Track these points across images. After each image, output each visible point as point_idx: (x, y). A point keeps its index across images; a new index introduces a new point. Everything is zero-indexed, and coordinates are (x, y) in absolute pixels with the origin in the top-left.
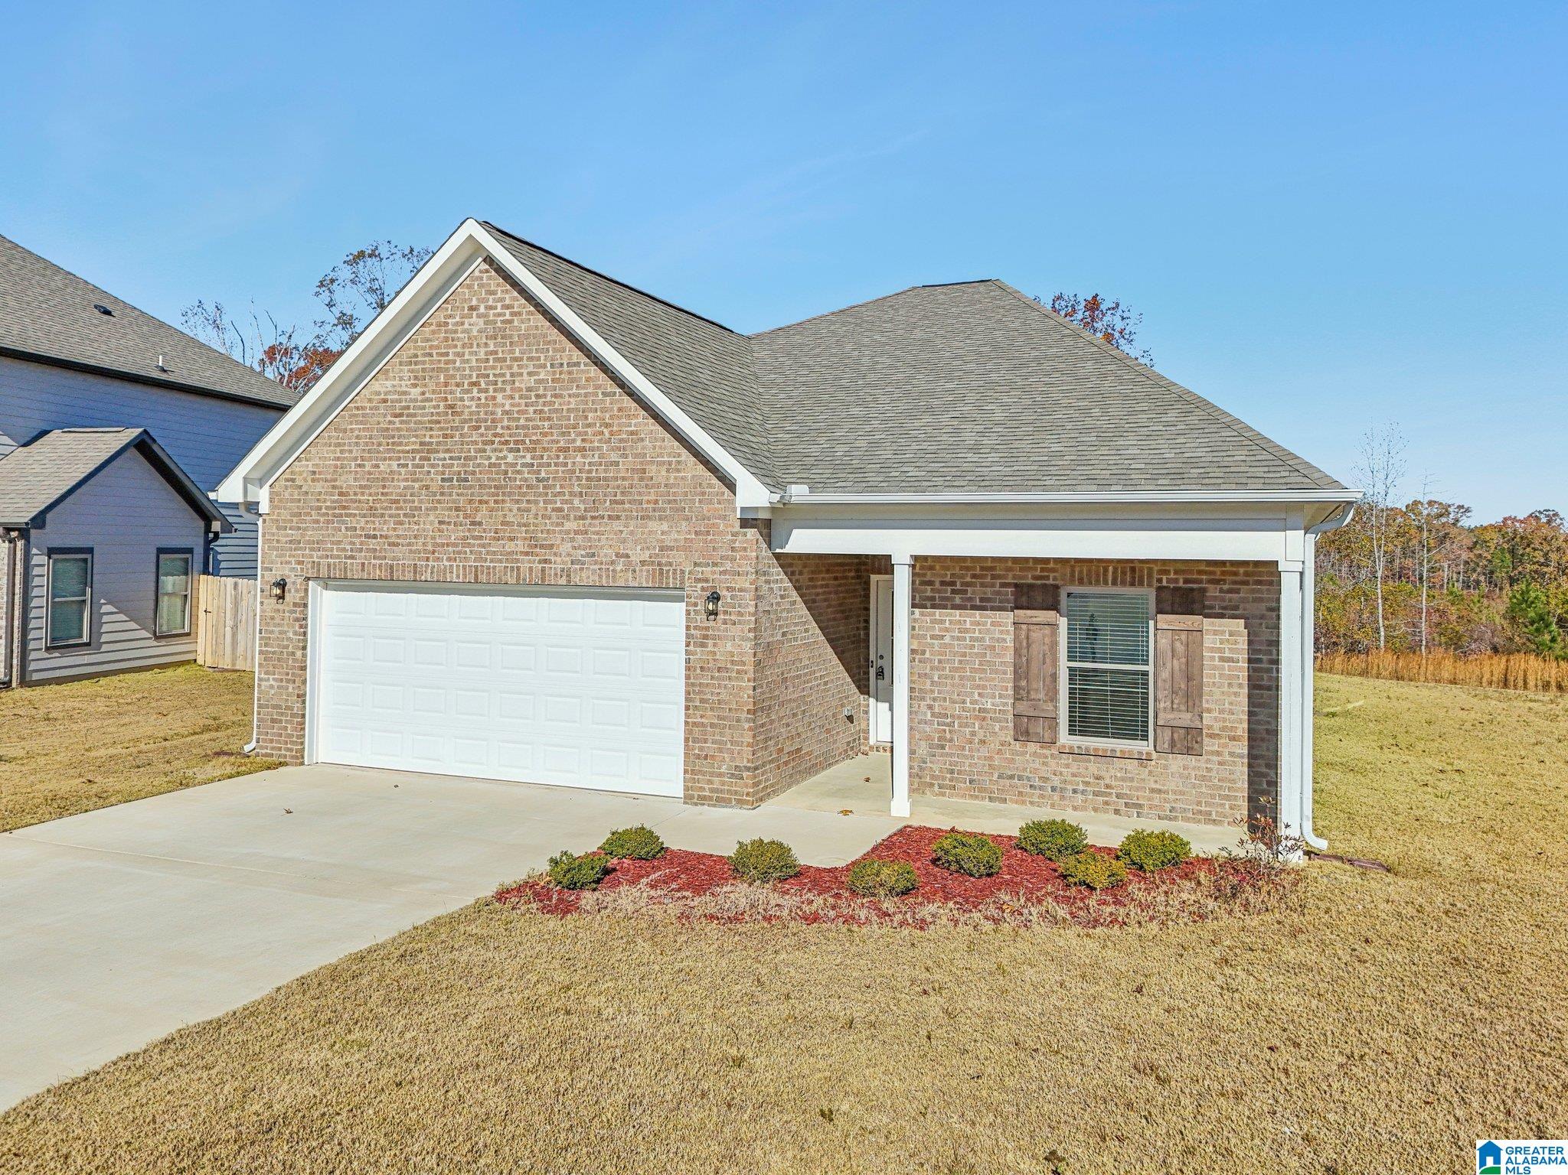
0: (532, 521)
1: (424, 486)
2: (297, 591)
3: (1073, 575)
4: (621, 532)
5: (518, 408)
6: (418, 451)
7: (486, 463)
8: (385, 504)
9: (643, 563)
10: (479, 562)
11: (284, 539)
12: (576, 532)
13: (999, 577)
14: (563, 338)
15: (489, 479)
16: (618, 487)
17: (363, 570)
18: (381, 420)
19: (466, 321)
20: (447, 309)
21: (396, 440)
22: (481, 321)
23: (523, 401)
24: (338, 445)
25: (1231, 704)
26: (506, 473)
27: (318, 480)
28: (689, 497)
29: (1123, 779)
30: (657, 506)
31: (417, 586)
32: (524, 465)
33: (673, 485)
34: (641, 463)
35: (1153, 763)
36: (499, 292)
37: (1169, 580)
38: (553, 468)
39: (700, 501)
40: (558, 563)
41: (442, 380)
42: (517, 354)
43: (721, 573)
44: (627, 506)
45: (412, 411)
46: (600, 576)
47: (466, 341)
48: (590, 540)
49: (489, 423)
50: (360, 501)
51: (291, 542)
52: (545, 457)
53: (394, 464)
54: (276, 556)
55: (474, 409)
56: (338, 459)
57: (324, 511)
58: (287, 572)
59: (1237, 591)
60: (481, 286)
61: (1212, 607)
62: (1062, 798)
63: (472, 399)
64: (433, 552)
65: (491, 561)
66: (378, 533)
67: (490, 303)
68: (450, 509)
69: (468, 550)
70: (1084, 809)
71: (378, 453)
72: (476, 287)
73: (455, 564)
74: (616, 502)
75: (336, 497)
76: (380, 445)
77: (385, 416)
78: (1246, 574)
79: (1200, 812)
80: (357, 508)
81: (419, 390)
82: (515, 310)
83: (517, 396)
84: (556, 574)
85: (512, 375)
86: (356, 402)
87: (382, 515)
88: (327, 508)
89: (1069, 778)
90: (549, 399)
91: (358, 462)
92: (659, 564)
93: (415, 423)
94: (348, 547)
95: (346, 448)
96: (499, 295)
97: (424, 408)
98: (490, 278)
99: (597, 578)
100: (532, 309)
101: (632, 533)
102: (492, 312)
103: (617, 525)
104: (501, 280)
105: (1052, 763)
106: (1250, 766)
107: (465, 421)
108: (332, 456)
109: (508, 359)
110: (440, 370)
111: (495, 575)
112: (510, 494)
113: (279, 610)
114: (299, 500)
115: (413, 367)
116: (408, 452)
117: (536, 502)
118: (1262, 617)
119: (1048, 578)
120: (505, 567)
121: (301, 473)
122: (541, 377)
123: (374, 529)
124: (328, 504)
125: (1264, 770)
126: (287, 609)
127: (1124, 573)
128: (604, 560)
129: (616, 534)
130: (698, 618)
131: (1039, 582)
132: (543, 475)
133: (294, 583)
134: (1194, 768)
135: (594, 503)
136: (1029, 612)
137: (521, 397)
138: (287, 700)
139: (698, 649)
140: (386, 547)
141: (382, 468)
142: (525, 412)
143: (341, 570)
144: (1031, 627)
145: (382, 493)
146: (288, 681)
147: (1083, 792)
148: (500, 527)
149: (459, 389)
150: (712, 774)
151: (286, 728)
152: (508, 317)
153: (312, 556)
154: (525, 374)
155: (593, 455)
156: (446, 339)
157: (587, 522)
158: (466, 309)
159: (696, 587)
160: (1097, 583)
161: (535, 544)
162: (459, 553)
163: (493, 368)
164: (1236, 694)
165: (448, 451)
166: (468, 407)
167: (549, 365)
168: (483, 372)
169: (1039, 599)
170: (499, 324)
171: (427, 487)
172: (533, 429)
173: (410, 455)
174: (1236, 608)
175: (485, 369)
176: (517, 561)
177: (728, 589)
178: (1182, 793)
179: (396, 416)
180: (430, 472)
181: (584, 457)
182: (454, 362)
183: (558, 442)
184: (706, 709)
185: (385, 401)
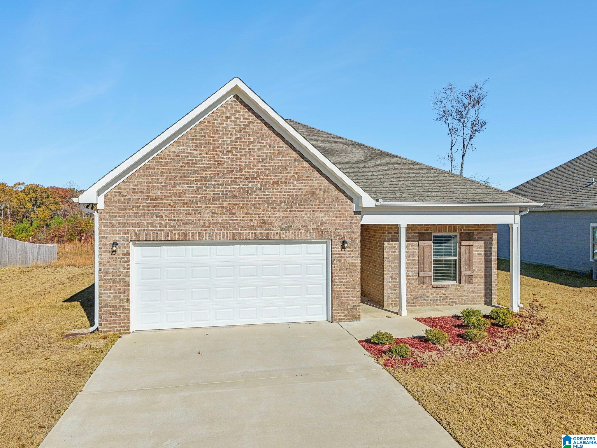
0: (261, 213)
1: (203, 197)
2: (125, 248)
3: (437, 229)
4: (304, 217)
5: (253, 164)
6: (199, 181)
7: (238, 187)
8: (181, 205)
9: (314, 229)
10: (235, 231)
11: (115, 222)
12: (283, 217)
13: (413, 230)
14: (275, 135)
15: (239, 194)
16: (302, 199)
17: (168, 236)
18: (176, 165)
19: (224, 123)
20: (213, 116)
21: (186, 175)
22: (233, 124)
23: (256, 161)
24: (150, 176)
25: (480, 267)
26: (248, 191)
27: (137, 193)
28: (333, 203)
29: (451, 294)
30: (319, 206)
31: (200, 242)
32: (256, 189)
33: (325, 199)
34: (312, 189)
35: (459, 288)
36: (242, 112)
37: (464, 230)
38: (271, 190)
39: (338, 205)
40: (275, 230)
41: (212, 148)
42: (252, 140)
43: (347, 232)
44: (306, 206)
45: (194, 162)
46: (295, 235)
47: (225, 132)
48: (289, 220)
49: (238, 170)
50: (164, 203)
51: (119, 223)
52: (267, 186)
53: (186, 187)
54: (110, 231)
55: (230, 163)
56: (150, 182)
57: (141, 208)
58: (117, 239)
59: (482, 233)
60: (232, 108)
61: (475, 238)
62: (433, 302)
63: (229, 158)
64: (209, 227)
65: (241, 230)
66: (176, 219)
67: (237, 116)
68: (219, 207)
69: (228, 225)
70: (440, 305)
71: (175, 180)
72: (229, 108)
73: (222, 232)
74: (302, 205)
75: (149, 201)
76: (176, 177)
77: (179, 163)
78: (485, 227)
79: (472, 301)
80: (163, 207)
81: (198, 152)
82: (251, 121)
83: (252, 159)
84: (274, 235)
85: (249, 149)
86: (160, 155)
87: (179, 210)
88: (143, 206)
89: (436, 296)
90: (268, 160)
91: (163, 184)
92: (321, 229)
93: (197, 167)
94: (158, 225)
95: (155, 177)
96: (242, 113)
97: (202, 161)
98: (237, 105)
99: (293, 236)
100: (259, 121)
101: (308, 217)
102: (238, 120)
103: (302, 214)
104: (243, 107)
105: (431, 292)
106: (485, 285)
107: (225, 168)
108: (146, 181)
109: (247, 142)
110: (210, 144)
111: (243, 236)
112: (250, 201)
113: (113, 258)
114: (125, 203)
115: (194, 141)
116: (193, 181)
117: (264, 205)
118: (488, 240)
119: (429, 230)
120: (248, 233)
121: (125, 189)
122: (265, 151)
123: (174, 217)
124: (144, 204)
125: (489, 286)
126: (118, 257)
127: (451, 228)
128: (296, 228)
129: (301, 218)
130: (338, 250)
131: (426, 232)
132: (267, 193)
133: (122, 244)
134: (470, 288)
135: (291, 205)
136: (423, 242)
137: (254, 159)
138: (119, 302)
139: (338, 262)
140: (181, 225)
141: (178, 187)
142: (257, 166)
143: (154, 236)
144: (424, 247)
145: (179, 200)
146: (120, 293)
147: (440, 300)
148: (245, 215)
149: (221, 154)
150: (344, 310)
151: (120, 316)
152: (247, 123)
153: (134, 231)
154: (256, 149)
155: (290, 185)
156: (214, 130)
157: (288, 213)
158: (224, 117)
159: (336, 238)
160: (444, 231)
161: (263, 223)
162: (224, 227)
163: (239, 145)
164: (482, 264)
165: (215, 181)
166: (226, 162)
167: (268, 146)
168: (234, 146)
169: (427, 237)
170: (242, 126)
171: (205, 197)
172: (261, 173)
173: (195, 182)
174: (481, 238)
175: (235, 145)
176: (254, 230)
177: (350, 238)
178: (467, 296)
179: (185, 163)
180: (207, 190)
181: (286, 186)
182: (218, 141)
183: (273, 179)
184: (342, 285)
185: (178, 156)
